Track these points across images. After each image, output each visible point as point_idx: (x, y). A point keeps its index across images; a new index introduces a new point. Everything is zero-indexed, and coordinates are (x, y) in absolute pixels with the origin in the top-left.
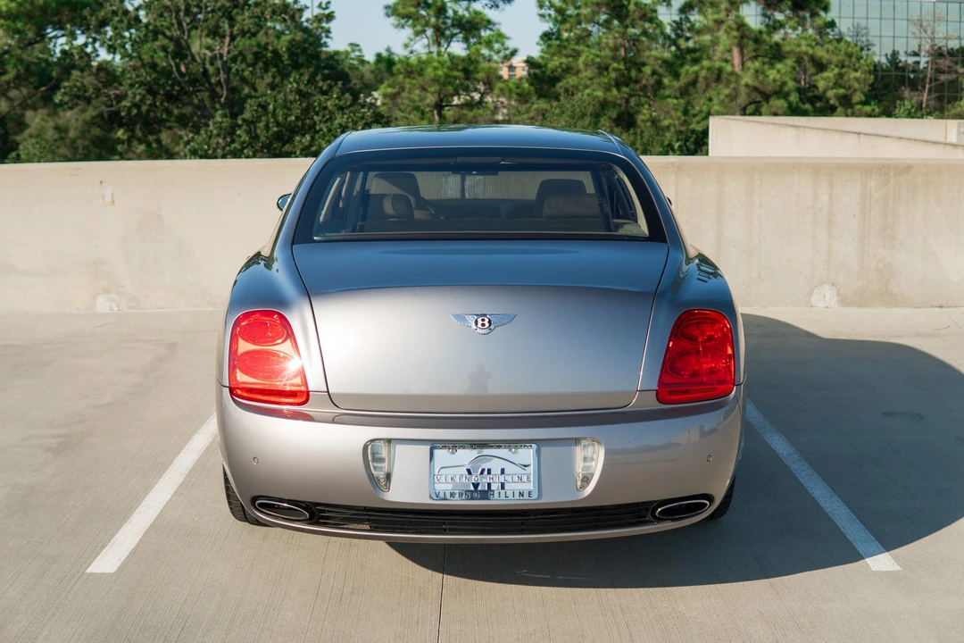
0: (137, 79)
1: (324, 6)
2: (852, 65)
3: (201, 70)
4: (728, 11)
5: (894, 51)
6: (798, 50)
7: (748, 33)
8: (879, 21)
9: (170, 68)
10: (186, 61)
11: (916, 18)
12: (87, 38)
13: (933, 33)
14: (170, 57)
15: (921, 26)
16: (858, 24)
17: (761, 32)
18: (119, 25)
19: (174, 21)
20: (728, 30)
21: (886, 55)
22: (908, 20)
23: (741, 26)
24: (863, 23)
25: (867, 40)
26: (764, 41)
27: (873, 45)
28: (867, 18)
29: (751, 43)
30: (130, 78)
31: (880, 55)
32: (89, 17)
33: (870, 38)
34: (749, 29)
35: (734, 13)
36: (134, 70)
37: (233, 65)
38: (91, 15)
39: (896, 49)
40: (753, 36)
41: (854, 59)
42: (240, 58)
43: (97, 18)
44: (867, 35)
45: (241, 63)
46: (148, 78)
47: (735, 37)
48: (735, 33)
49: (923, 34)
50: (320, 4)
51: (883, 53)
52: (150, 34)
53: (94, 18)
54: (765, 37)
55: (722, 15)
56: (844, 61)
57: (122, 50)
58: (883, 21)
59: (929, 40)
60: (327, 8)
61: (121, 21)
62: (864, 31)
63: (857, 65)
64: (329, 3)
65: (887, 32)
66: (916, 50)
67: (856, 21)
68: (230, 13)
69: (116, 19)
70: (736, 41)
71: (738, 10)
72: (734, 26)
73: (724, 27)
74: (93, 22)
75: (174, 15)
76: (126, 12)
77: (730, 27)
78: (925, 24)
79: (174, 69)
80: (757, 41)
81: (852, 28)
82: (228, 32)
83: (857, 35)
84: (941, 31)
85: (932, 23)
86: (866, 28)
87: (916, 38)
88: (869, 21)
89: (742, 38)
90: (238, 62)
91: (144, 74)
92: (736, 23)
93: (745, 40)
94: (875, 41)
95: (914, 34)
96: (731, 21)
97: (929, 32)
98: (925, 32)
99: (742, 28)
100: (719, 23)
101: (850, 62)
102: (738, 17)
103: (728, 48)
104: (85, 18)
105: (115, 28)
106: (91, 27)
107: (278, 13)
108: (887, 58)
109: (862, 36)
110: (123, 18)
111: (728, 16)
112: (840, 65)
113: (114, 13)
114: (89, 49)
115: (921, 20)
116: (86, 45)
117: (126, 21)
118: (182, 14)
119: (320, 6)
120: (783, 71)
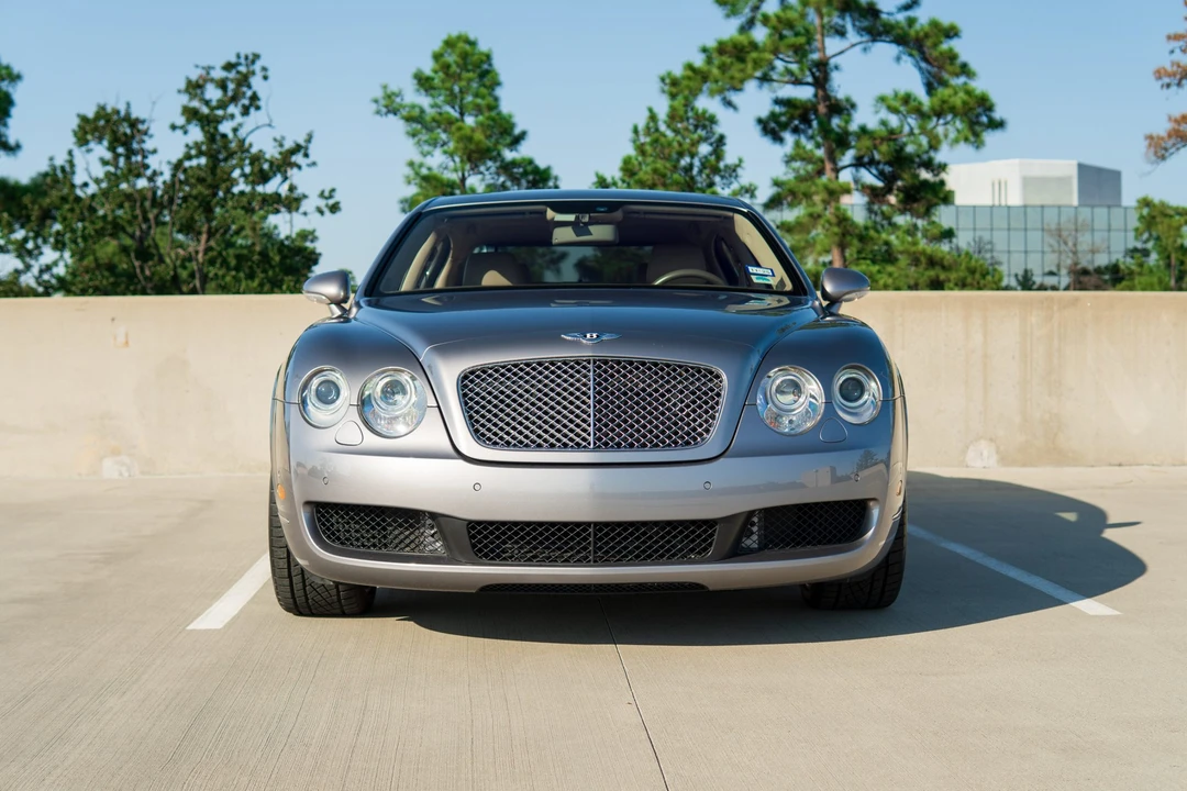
0: (91, 284)
1: (327, 194)
2: (975, 283)
3: (172, 273)
4: (826, 203)
5: (1026, 271)
6: (913, 249)
7: (851, 229)
8: (1006, 233)
9: (131, 270)
10: (150, 263)
11: (1053, 227)
12: (28, 232)
13: (1075, 245)
14: (133, 255)
15: (1060, 236)
16: (980, 238)
17: (866, 228)
18: (69, 215)
19: (138, 212)
20: (827, 225)
21: (1016, 275)
22: (1043, 230)
23: (843, 220)
24: (986, 236)
25: (992, 257)
26: (872, 239)
27: (1000, 263)
28: (992, 230)
29: (855, 242)
30: (81, 282)
31: (1009, 275)
32: (30, 206)
33: (995, 254)
34: (853, 224)
35: (833, 204)
36: (87, 272)
37: (211, 268)
38: (33, 202)
39: (1029, 267)
40: (857, 231)
41: (977, 276)
42: (219, 261)
43: (41, 207)
44: (992, 251)
45: (222, 265)
46: (105, 282)
47: (836, 234)
48: (836, 229)
49: (1063, 247)
50: (323, 192)
51: (1013, 272)
52: (109, 227)
53: (36, 207)
54: (872, 233)
55: (819, 208)
56: (965, 278)
57: (73, 246)
58: (1012, 232)
59: (1071, 255)
60: (331, 197)
61: (72, 210)
62: (989, 247)
63: (982, 282)
64: (333, 190)
65: (1017, 245)
66: (1054, 269)
67: (978, 233)
68: (208, 203)
69: (67, 207)
70: (836, 239)
71: (837, 200)
72: (834, 220)
73: (822, 221)
74: (35, 213)
75: (138, 204)
76: (78, 199)
77: (829, 222)
78: (1064, 234)
79: (138, 271)
80: (862, 238)
81: (972, 243)
82: (205, 229)
83: (980, 252)
84: (1085, 241)
85: (1073, 233)
86: (991, 243)
87: (1053, 251)
88: (994, 232)
89: (844, 235)
90: (218, 265)
91: (99, 277)
92: (837, 217)
93: (848, 238)
94: (1003, 258)
95: (1051, 246)
96: (829, 214)
97: (1070, 244)
98: (1066, 243)
99: (844, 223)
100: (815, 217)
101: (973, 279)
102: (838, 209)
103: (827, 248)
104: (26, 207)
105: (65, 219)
106: (33, 218)
107: (270, 202)
108: (1018, 280)
109: (986, 251)
110: (75, 206)
111: (825, 209)
112: (960, 283)
113: (64, 199)
114: (30, 245)
115: (1059, 230)
116: (25, 240)
117: (78, 211)
118: (147, 204)
119: (322, 195)
120: (896, 275)
